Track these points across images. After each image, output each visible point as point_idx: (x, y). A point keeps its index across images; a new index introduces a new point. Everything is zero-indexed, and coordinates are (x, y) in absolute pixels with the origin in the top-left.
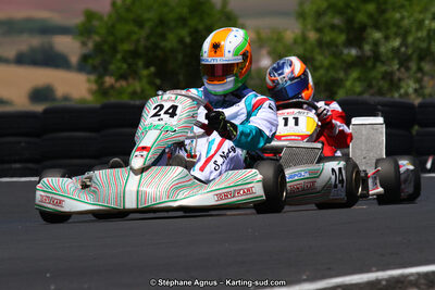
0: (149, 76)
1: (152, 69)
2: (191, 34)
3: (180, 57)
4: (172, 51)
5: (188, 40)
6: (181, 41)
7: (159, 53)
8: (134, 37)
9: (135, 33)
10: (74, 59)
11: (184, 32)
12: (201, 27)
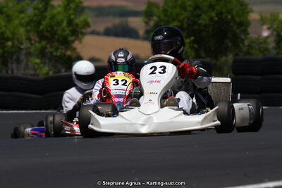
0: (190, 43)
1: (192, 38)
2: (217, 15)
3: (210, 29)
4: (205, 26)
5: (216, 19)
6: (211, 19)
7: (196, 27)
8: (181, 17)
9: (182, 14)
10: (141, 32)
11: (213, 14)
12: (224, 11)
